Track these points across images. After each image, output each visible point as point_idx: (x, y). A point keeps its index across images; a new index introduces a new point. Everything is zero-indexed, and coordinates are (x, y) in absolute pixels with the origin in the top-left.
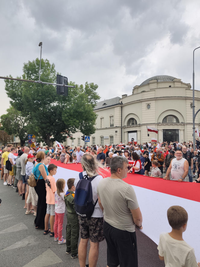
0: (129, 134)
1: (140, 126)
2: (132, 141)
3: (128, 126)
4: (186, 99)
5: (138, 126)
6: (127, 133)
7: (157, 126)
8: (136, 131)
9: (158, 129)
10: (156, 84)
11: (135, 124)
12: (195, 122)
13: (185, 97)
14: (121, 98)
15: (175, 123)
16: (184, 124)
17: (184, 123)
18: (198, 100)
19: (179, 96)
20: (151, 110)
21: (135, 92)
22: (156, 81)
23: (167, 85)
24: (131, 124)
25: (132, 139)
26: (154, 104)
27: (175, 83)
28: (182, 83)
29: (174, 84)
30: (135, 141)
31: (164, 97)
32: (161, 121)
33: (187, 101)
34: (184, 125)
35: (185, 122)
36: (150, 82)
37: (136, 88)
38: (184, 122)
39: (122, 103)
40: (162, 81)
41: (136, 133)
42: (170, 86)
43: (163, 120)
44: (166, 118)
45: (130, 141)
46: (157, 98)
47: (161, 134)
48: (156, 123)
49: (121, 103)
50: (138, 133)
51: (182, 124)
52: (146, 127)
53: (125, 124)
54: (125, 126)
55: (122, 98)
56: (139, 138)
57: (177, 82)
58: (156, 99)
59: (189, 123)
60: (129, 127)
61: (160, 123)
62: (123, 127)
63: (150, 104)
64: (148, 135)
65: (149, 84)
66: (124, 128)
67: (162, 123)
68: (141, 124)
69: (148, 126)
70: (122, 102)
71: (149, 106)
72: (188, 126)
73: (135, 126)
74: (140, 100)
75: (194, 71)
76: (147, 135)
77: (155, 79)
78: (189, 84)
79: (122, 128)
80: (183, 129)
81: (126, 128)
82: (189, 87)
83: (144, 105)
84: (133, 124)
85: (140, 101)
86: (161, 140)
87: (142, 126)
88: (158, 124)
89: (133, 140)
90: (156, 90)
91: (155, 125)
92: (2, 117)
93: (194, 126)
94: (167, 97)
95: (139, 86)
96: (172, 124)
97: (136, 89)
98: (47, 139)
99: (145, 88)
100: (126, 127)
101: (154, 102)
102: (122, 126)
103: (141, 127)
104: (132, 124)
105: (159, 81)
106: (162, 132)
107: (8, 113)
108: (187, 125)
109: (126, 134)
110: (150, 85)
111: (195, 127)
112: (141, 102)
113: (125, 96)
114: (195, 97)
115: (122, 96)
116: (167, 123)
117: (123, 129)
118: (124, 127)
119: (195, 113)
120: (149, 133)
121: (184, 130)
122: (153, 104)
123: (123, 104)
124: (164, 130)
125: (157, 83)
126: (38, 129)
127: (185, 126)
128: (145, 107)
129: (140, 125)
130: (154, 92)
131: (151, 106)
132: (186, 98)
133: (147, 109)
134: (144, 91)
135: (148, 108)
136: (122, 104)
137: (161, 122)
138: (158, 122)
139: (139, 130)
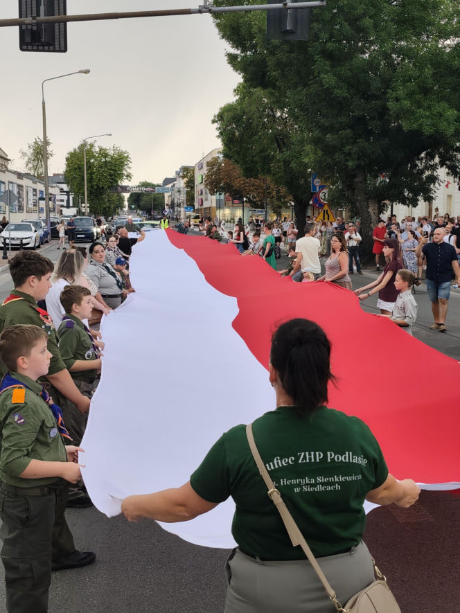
92: (220, 117)
98: (356, 191)
107: (237, 97)
126: (311, 156)
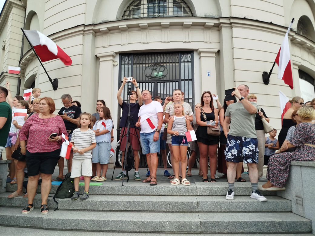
9: (100, 52)
15: (175, 17)
17: (219, 17)
34: (218, 27)
35: (223, 16)
43: (126, 11)
51: (209, 22)
59: (244, 18)
64: (55, 84)
72: (237, 31)
80: (215, 47)
88: (94, 27)
91: (83, 33)
96: (158, 22)
106: (116, 69)
121: (219, 52)
124: (123, 55)
127: (225, 31)
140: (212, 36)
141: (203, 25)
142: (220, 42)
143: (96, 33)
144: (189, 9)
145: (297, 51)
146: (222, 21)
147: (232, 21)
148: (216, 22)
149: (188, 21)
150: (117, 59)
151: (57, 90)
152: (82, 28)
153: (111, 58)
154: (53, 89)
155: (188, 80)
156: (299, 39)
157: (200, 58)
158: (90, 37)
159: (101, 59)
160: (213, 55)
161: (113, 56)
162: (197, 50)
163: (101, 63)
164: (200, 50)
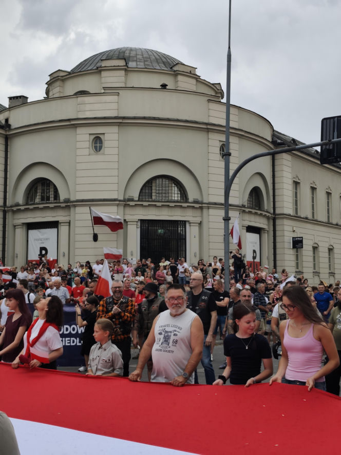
0: (31, 232)
1: (68, 207)
2: (41, 255)
3: (27, 204)
4: (208, 131)
5: (63, 205)
6: (25, 228)
7: (123, 207)
8: (54, 225)
9: (128, 218)
10: (123, 72)
11: (52, 199)
12: (232, 201)
13: (207, 124)
14: (8, 107)
15: (177, 202)
16: (201, 206)
17: (202, 203)
18: (240, 136)
19: (188, 119)
20: (104, 154)
21: (56, 91)
22: (121, 63)
23: (155, 81)
24: (38, 200)
25: (42, 249)
26: (116, 136)
27: (180, 78)
28: (197, 78)
29: (176, 82)
30: (51, 256)
31: (144, 118)
32: (135, 193)
33: (212, 136)
34: (201, 208)
35: (205, 201)
36: (104, 64)
37: (57, 78)
38: (200, 199)
39: (7, 125)
40: (141, 65)
41: (56, 229)
42: (164, 86)
43: (142, 189)
44: (149, 184)
45: (34, 256)
46: (124, 118)
47: (134, 234)
48: (122, 199)
49: (3, 122)
50: (64, 229)
51: (197, 205)
52: (87, 209)
53: (20, 198)
54: (18, 205)
55: (10, 108)
56: (64, 248)
57: (184, 74)
58: (121, 122)
59: (215, 204)
60: (31, 207)
61: (132, 200)
62: (11, 207)
63: (101, 136)
64: (95, 238)
65: (100, 72)
66: (14, 212)
67: (139, 200)
68: (72, 199)
69: (93, 209)
70: (7, 120)
71: (98, 142)
72: (212, 211)
73: (52, 205)
74: (69, 120)
75: (229, 48)
76: (92, 239)
77: (118, 58)
78: (217, 86)
79: (5, 212)
80: (198, 220)
81: (19, 210)
82: (216, 93)
83: (84, 136)
84: (45, 198)
85: (71, 124)
86: (134, 253)
87: (75, 206)
88: (126, 203)
89: (44, 252)
90: (121, 92)
91: (118, 205)
93: (227, 213)
94: (154, 119)
95: (69, 73)
96: (167, 204)
97: (58, 83)
99: (88, 83)
100: (22, 208)
101: (115, 129)
102: (8, 204)
103: (72, 209)
104: (42, 199)
105: (132, 64)
106: (139, 230)
108: (208, 208)
109: (20, 233)
110: (104, 74)
111: (230, 216)
112: (75, 126)
113: (19, 101)
114: (232, 124)
115: (10, 98)
116: (154, 201)
117: (9, 215)
118: (15, 209)
119: (231, 173)
120: (99, 229)
121: (200, 224)
122: (111, 135)
123: (13, 127)
124: (142, 221)
125: (127, 70)
127: (205, 211)
128: (87, 144)
129: (69, 205)
130: (115, 98)
131: (106, 144)
132: (209, 127)
133: (92, 152)
134: (83, 93)
135: (96, 148)
136: (9, 126)
137: (136, 196)
138: (127, 197)
139: (66, 219)
140: (198, 213)
141: (193, 207)
142: (202, 216)
143: (125, 206)
144: (184, 192)
145: (247, 217)
146: (203, 205)
147: (209, 206)
148: (200, 205)
149: (185, 205)
150: (139, 224)
151: (97, 242)
152: (118, 202)
153: (136, 223)
154: (92, 240)
155: (183, 239)
156: (247, 210)
157: (190, 226)
158: (121, 208)
159: (129, 223)
160: (197, 225)
161: (137, 222)
162: (188, 221)
163: (128, 226)
164: (191, 222)
